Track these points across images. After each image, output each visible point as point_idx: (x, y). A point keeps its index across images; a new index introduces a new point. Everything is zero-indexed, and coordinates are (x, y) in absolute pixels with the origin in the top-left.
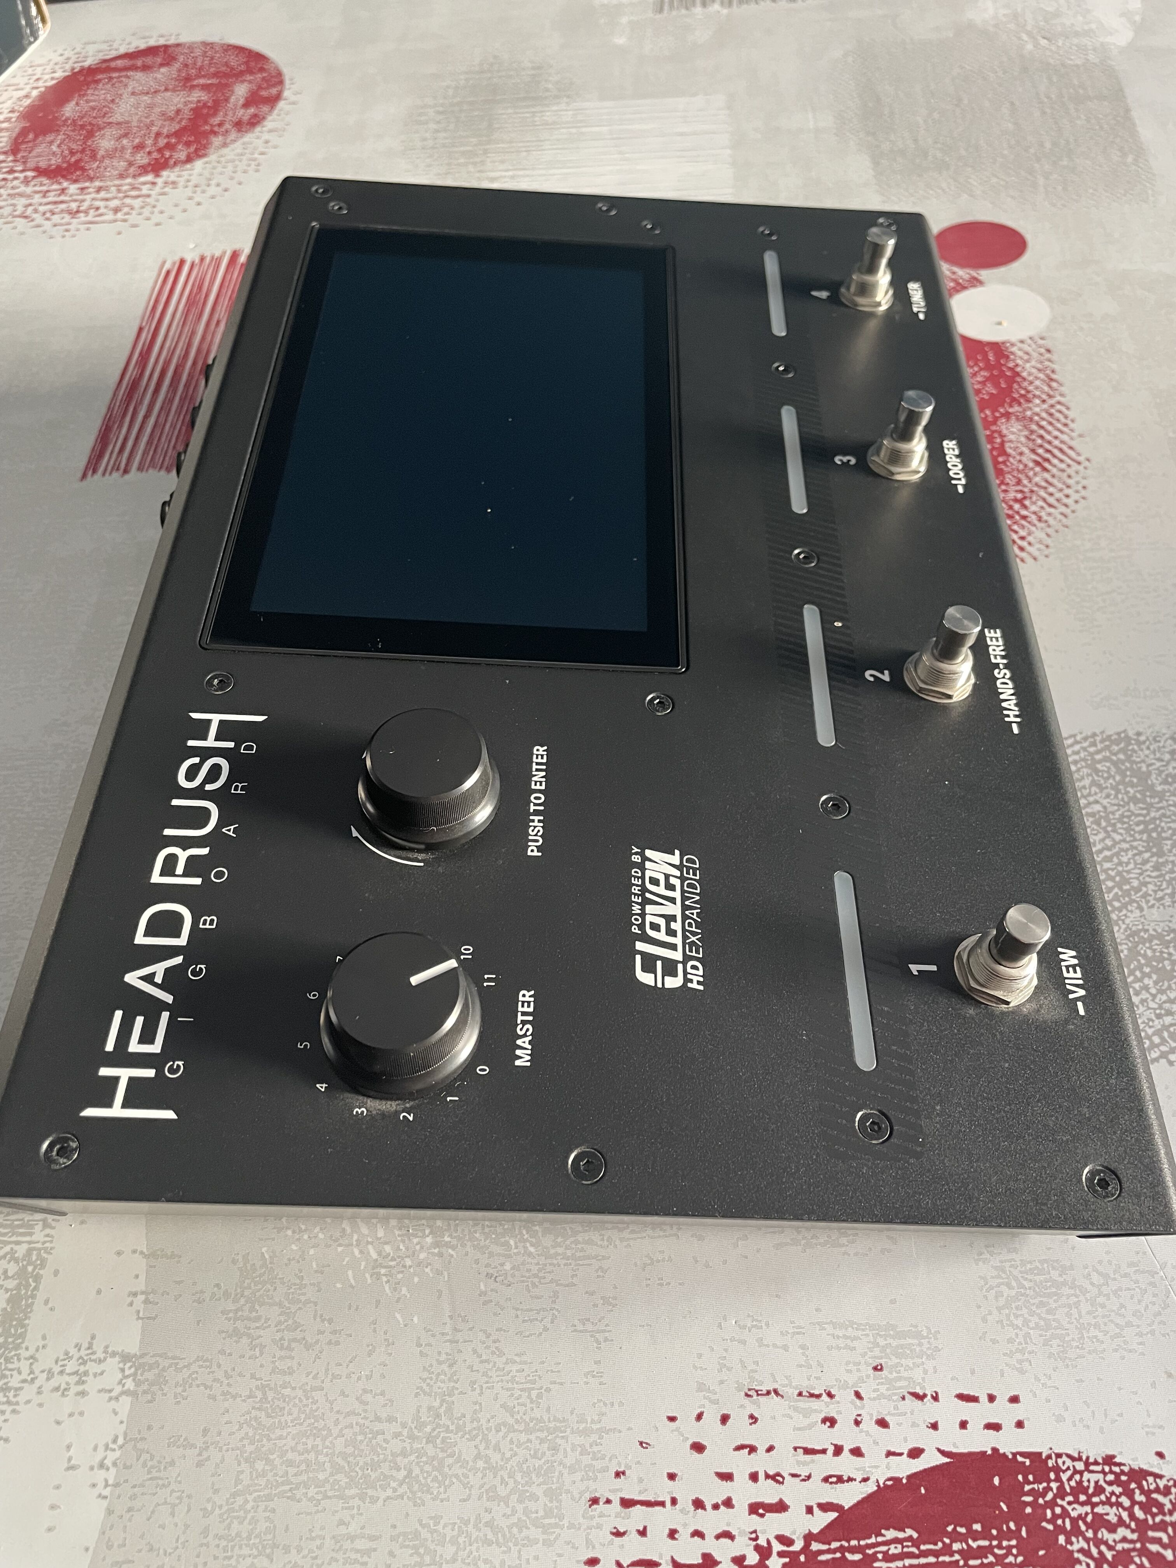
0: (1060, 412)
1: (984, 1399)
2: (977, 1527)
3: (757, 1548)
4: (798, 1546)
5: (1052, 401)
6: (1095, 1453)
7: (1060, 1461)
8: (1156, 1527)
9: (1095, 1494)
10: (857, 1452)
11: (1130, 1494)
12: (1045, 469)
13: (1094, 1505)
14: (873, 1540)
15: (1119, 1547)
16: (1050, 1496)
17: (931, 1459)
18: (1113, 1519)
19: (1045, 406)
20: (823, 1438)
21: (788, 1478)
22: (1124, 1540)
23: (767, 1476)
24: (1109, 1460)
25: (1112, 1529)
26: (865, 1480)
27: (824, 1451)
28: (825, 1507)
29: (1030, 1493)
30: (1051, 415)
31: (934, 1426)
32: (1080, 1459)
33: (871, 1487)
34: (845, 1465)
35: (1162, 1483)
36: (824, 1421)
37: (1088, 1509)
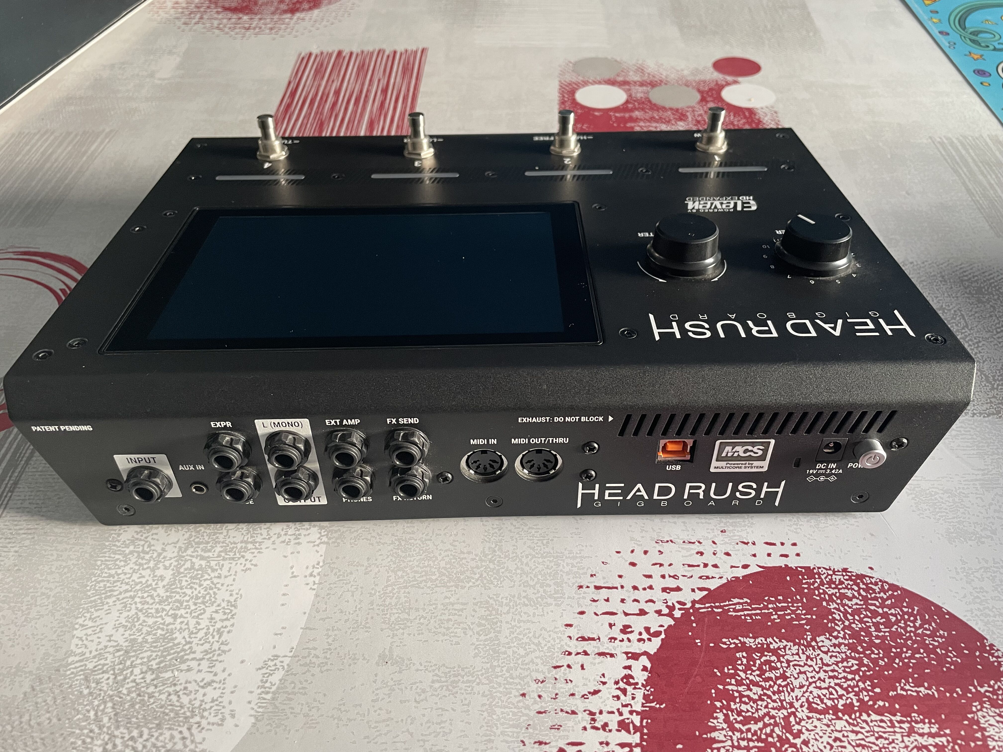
1: (778, 544)
2: (780, 598)
3: (668, 607)
4: (689, 605)
6: (838, 567)
7: (820, 570)
8: (872, 599)
9: (839, 584)
10: (715, 566)
11: (858, 585)
13: (839, 589)
14: (727, 603)
15: (854, 607)
16: (816, 585)
17: (753, 569)
18: (851, 595)
20: (698, 560)
21: (681, 577)
22: (857, 604)
23: (670, 576)
24: (845, 570)
25: (850, 599)
26: (721, 578)
27: (698, 566)
28: (701, 589)
29: (806, 583)
31: (754, 555)
32: (830, 569)
33: (724, 581)
34: (710, 571)
35: (873, 581)
36: (697, 553)
37: (837, 591)
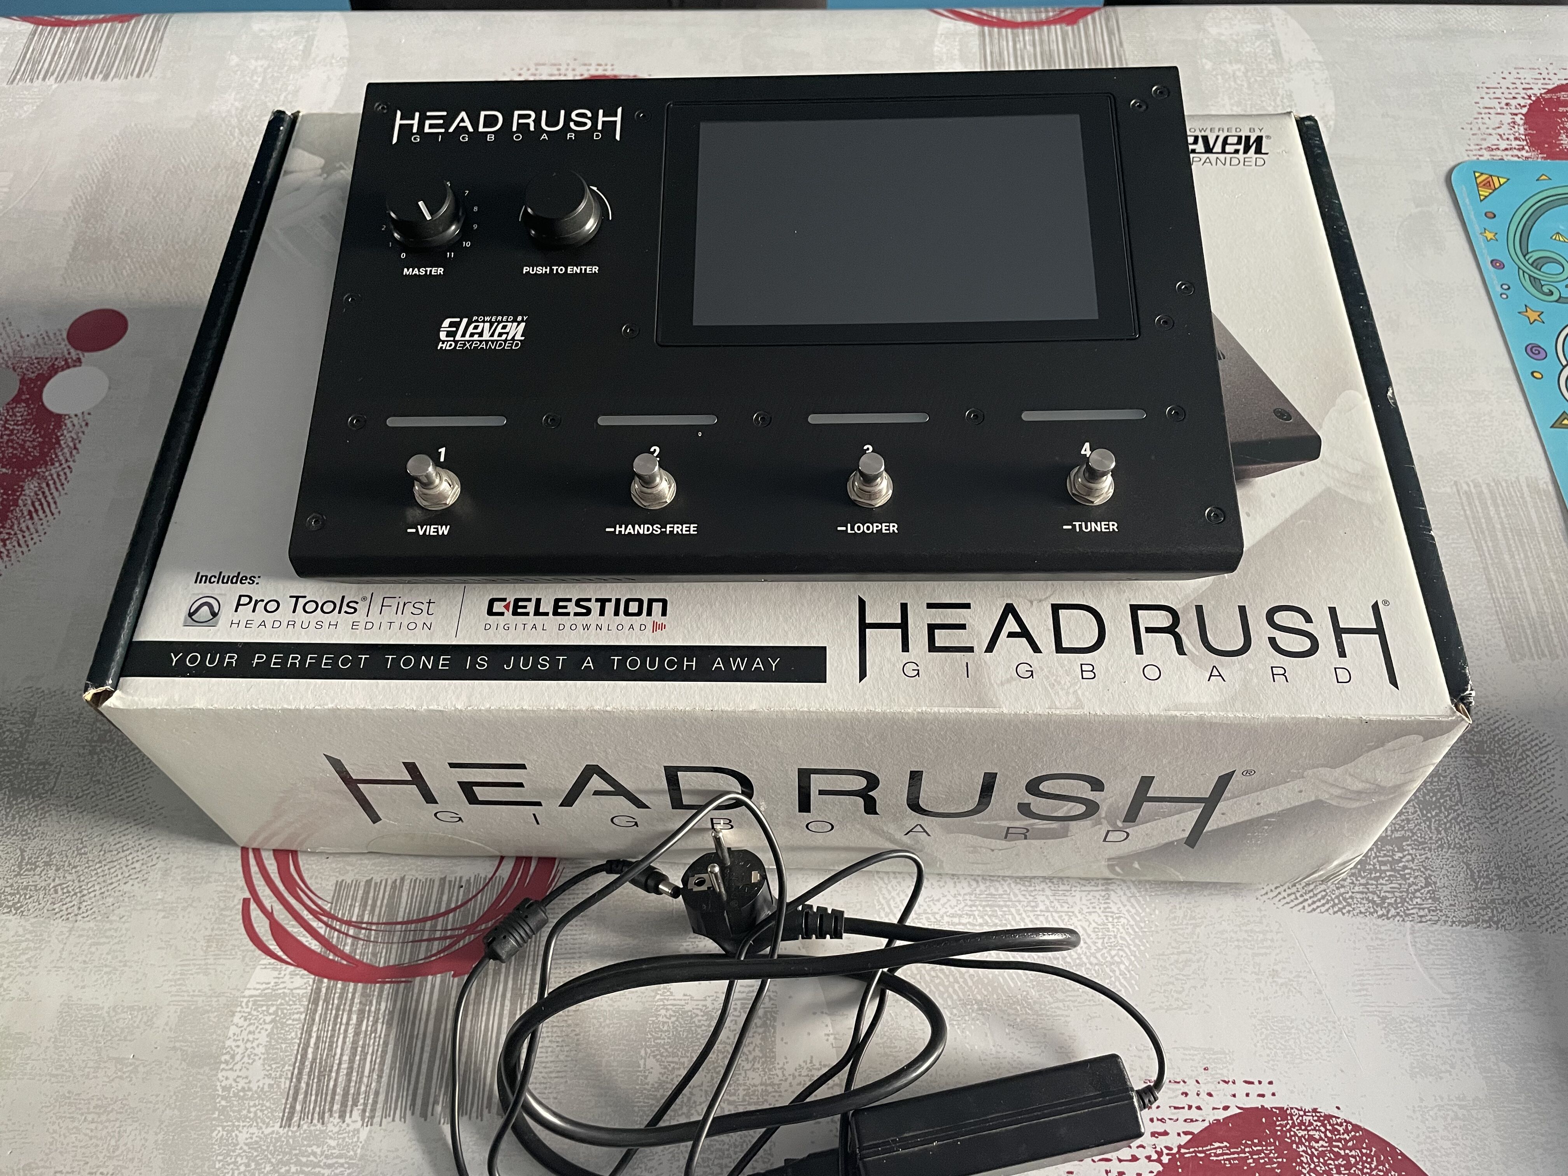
1: (1256, 1083)
2: (1256, 1141)
3: (1156, 1152)
4: (1175, 1150)
6: (1308, 1108)
7: (1292, 1111)
8: (1336, 1141)
9: (1308, 1126)
10: (1199, 1108)
11: (1324, 1126)
14: (1209, 1147)
15: (1320, 1149)
16: (1288, 1127)
17: (1234, 1111)
18: (1317, 1137)
20: (1183, 1102)
21: (1168, 1121)
22: (1323, 1146)
23: (1158, 1120)
24: (1315, 1110)
25: (1317, 1142)
26: (1204, 1120)
27: (1183, 1108)
28: (1186, 1133)
29: (1280, 1125)
31: (1234, 1096)
32: (1301, 1110)
33: (1206, 1124)
34: (1194, 1114)
35: (1339, 1121)
36: (1182, 1094)
37: (1306, 1132)
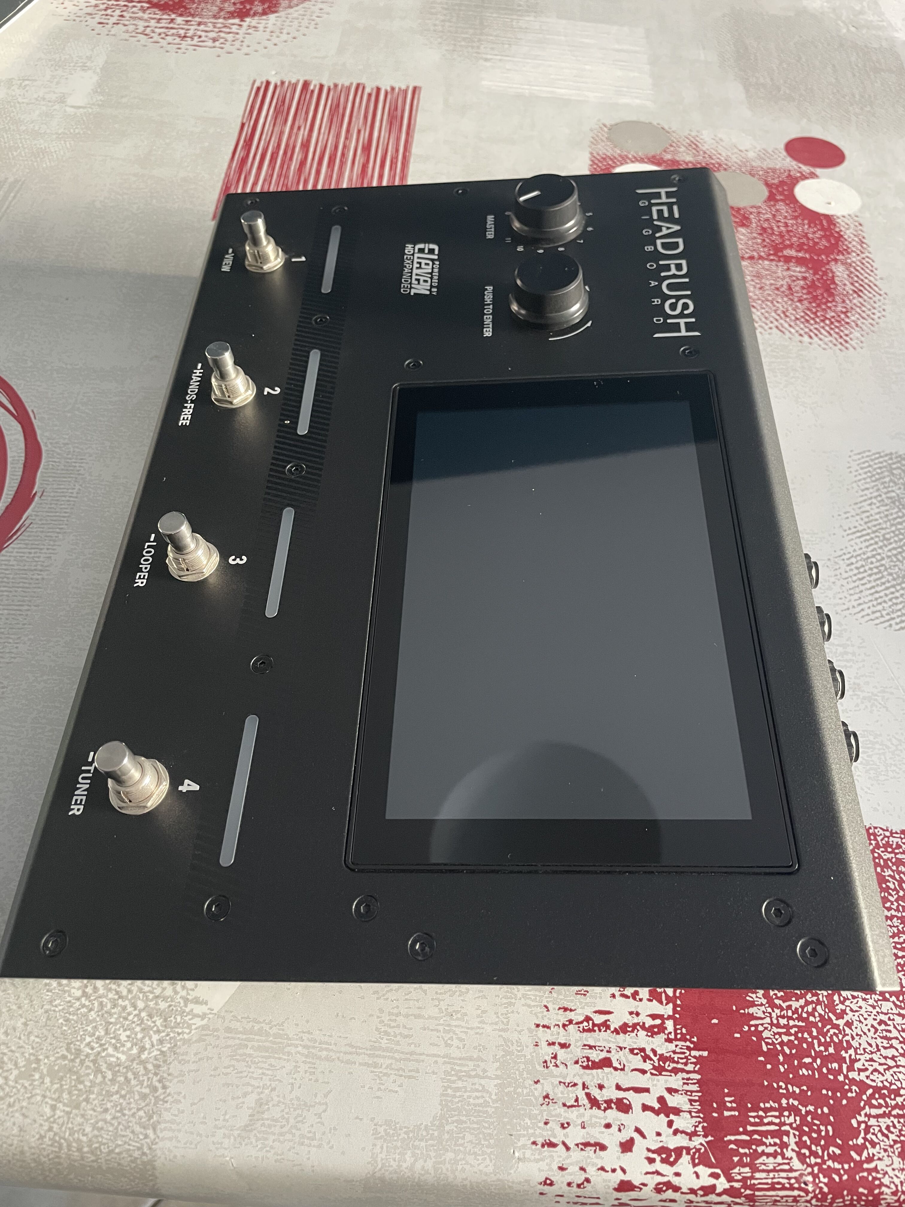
0: (868, 262)
5: (863, 256)
12: (860, 296)
19: (859, 258)
30: (863, 264)
